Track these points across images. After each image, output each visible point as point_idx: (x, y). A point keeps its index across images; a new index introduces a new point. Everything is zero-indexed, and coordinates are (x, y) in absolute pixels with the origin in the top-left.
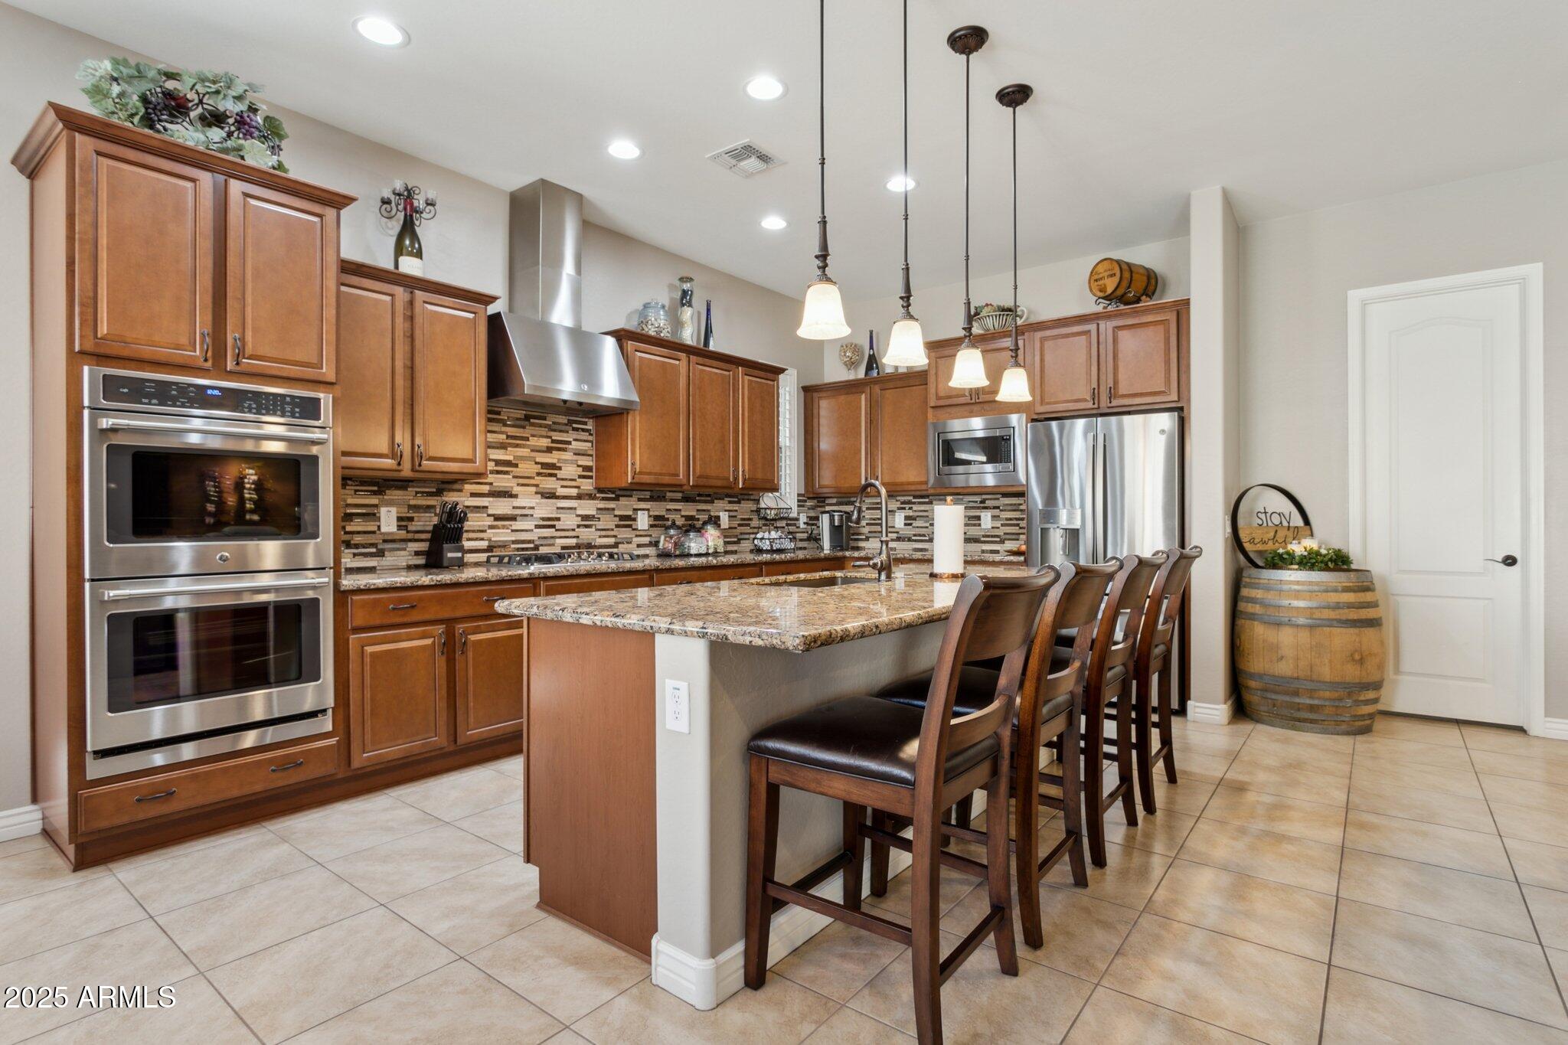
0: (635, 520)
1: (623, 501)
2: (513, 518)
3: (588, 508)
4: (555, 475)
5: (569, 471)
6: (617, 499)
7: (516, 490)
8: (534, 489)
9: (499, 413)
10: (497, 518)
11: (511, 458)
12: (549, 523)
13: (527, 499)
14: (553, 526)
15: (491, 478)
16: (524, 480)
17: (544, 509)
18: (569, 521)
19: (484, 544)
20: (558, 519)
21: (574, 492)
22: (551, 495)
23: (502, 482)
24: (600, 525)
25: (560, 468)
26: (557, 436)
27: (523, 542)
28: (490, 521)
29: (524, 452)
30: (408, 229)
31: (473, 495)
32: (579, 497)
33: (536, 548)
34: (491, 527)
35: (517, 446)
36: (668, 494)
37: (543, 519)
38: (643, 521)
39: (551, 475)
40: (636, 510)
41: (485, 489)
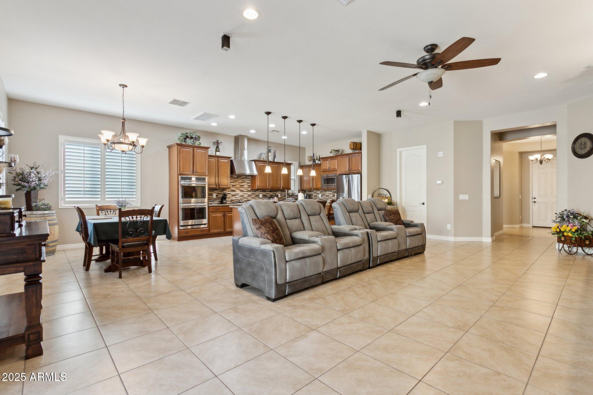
0: (259, 196)
1: (257, 192)
2: (235, 195)
3: (250, 193)
4: (243, 187)
5: (246, 186)
6: (255, 191)
7: (236, 190)
8: (239, 190)
9: (233, 176)
10: (232, 195)
11: (235, 184)
12: (242, 196)
13: (238, 192)
14: (243, 197)
15: (231, 188)
16: (237, 188)
17: (241, 194)
18: (246, 196)
19: (230, 200)
20: (244, 195)
21: (247, 190)
22: (242, 191)
23: (233, 189)
24: (252, 196)
25: (244, 186)
26: (243, 180)
27: (237, 200)
28: (231, 196)
29: (237, 183)
30: (217, 147)
31: (228, 191)
32: (248, 191)
33: (240, 201)
34: (231, 197)
35: (236, 182)
36: (266, 190)
37: (241, 195)
38: (261, 196)
39: (242, 187)
40: (259, 194)
41: (230, 190)
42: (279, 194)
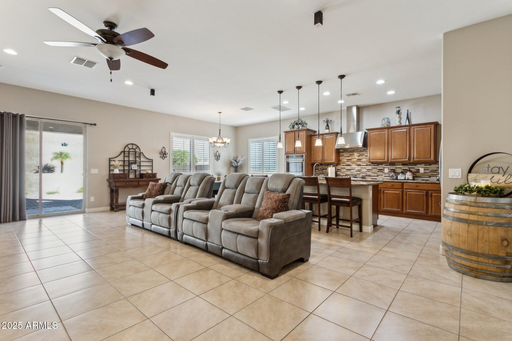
0: (384, 170)
1: (380, 166)
2: (351, 170)
3: (370, 167)
4: (360, 161)
5: (364, 160)
6: (378, 165)
7: (351, 164)
8: (355, 164)
10: (347, 170)
12: (359, 171)
13: (354, 166)
14: (360, 171)
15: (346, 162)
16: (353, 163)
17: (358, 168)
18: (364, 170)
19: (345, 174)
20: (361, 170)
21: (365, 164)
22: (360, 165)
23: (348, 163)
24: (373, 171)
25: (362, 160)
26: (361, 153)
27: (353, 174)
28: (346, 170)
30: (328, 125)
31: (343, 166)
32: (367, 165)
33: (356, 176)
34: (346, 171)
35: (352, 156)
36: (396, 164)
37: (357, 170)
38: (386, 170)
39: (359, 161)
40: (384, 168)
41: (345, 164)
42: (420, 169)
